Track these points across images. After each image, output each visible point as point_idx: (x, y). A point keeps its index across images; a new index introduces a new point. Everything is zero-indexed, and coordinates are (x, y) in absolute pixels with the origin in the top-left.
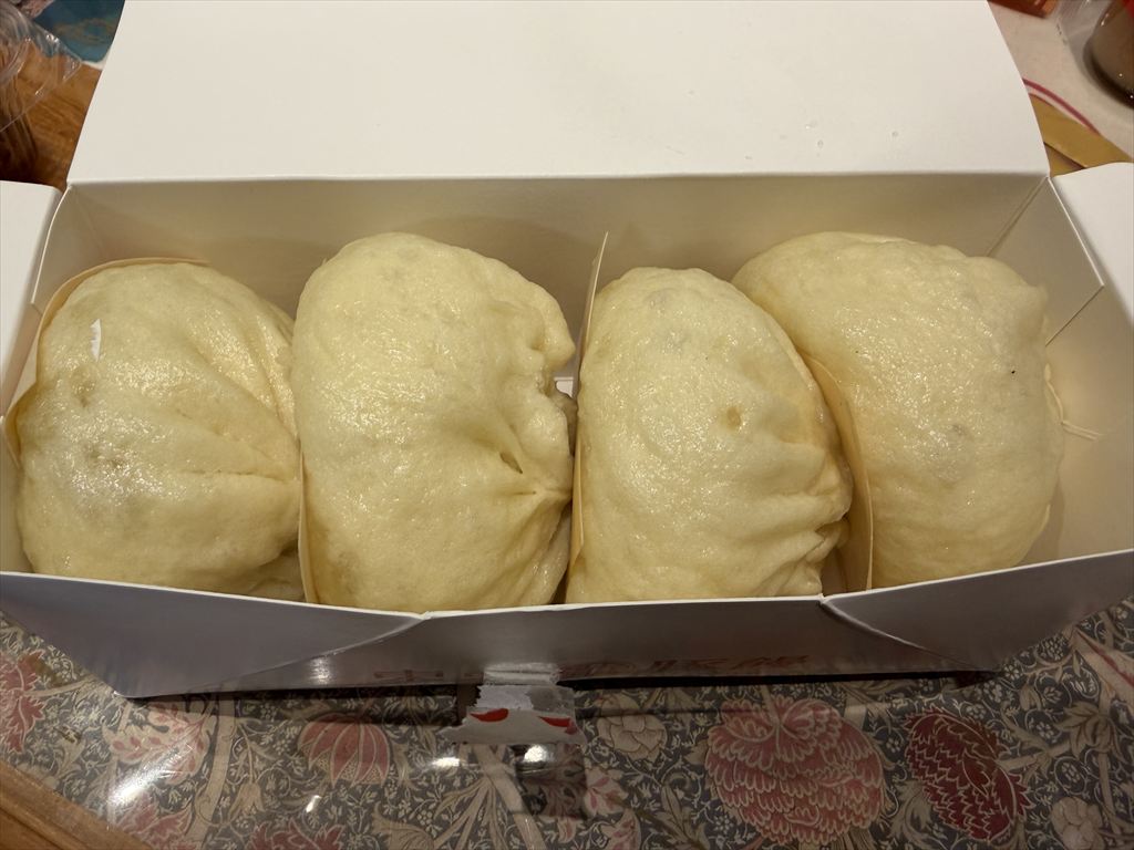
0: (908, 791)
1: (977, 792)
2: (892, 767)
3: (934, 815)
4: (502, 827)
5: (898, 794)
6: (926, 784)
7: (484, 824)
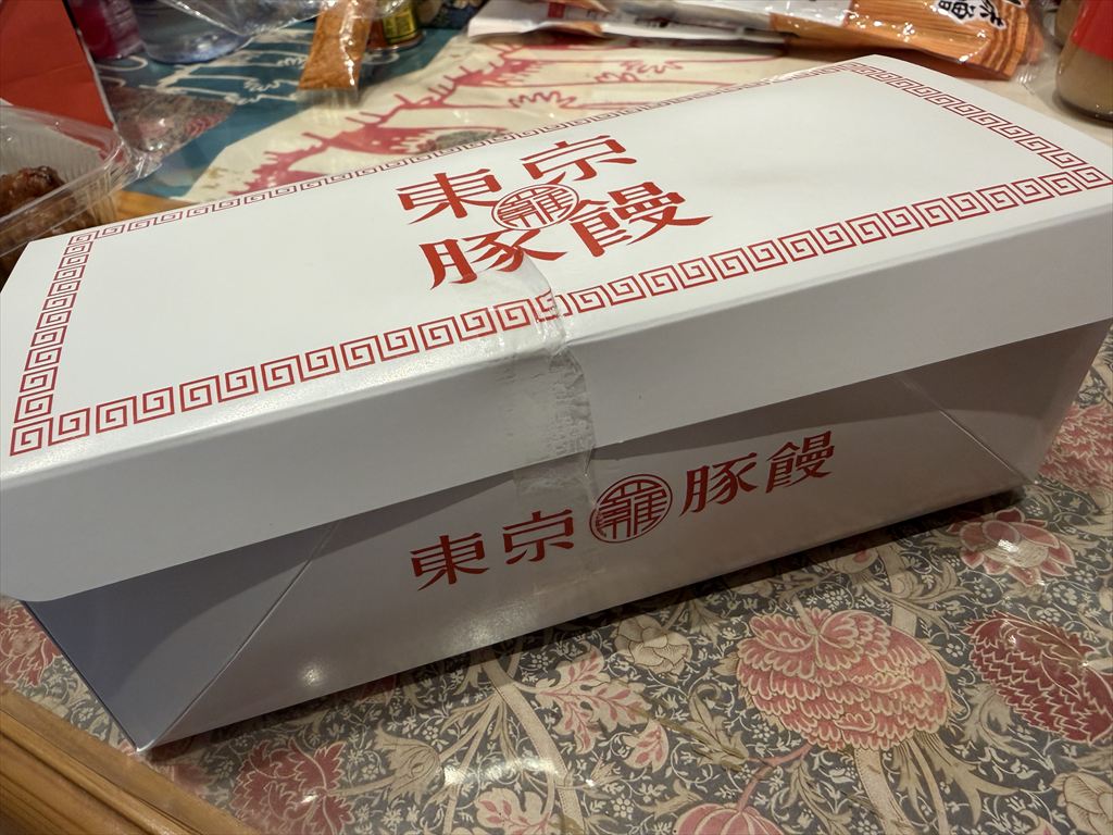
0: (979, 694)
1: (1064, 693)
2: (956, 671)
3: (1016, 718)
4: (513, 740)
5: (967, 697)
6: (1000, 687)
7: (494, 737)
